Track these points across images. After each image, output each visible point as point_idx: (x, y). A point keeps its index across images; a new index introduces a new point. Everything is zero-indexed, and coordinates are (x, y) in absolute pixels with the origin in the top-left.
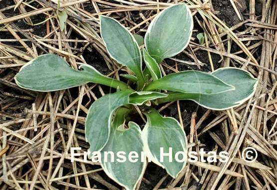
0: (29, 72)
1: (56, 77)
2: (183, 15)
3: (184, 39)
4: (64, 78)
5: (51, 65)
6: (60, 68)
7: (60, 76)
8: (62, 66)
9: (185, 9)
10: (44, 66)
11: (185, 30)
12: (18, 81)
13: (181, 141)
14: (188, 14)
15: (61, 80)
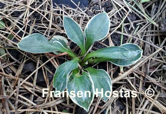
0: (25, 42)
1: (41, 46)
2: (105, 18)
3: (105, 32)
4: (45, 47)
5: (39, 39)
6: (43, 42)
7: (43, 46)
8: (45, 41)
9: (106, 15)
10: (34, 39)
11: (106, 27)
12: (19, 46)
13: (108, 82)
14: (107, 18)
15: (43, 48)
